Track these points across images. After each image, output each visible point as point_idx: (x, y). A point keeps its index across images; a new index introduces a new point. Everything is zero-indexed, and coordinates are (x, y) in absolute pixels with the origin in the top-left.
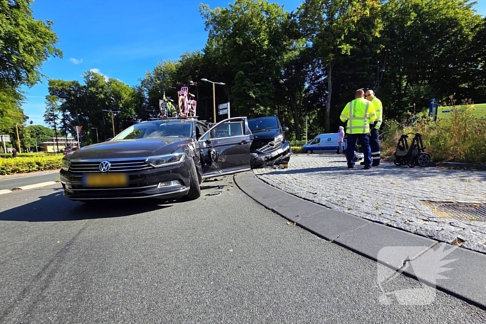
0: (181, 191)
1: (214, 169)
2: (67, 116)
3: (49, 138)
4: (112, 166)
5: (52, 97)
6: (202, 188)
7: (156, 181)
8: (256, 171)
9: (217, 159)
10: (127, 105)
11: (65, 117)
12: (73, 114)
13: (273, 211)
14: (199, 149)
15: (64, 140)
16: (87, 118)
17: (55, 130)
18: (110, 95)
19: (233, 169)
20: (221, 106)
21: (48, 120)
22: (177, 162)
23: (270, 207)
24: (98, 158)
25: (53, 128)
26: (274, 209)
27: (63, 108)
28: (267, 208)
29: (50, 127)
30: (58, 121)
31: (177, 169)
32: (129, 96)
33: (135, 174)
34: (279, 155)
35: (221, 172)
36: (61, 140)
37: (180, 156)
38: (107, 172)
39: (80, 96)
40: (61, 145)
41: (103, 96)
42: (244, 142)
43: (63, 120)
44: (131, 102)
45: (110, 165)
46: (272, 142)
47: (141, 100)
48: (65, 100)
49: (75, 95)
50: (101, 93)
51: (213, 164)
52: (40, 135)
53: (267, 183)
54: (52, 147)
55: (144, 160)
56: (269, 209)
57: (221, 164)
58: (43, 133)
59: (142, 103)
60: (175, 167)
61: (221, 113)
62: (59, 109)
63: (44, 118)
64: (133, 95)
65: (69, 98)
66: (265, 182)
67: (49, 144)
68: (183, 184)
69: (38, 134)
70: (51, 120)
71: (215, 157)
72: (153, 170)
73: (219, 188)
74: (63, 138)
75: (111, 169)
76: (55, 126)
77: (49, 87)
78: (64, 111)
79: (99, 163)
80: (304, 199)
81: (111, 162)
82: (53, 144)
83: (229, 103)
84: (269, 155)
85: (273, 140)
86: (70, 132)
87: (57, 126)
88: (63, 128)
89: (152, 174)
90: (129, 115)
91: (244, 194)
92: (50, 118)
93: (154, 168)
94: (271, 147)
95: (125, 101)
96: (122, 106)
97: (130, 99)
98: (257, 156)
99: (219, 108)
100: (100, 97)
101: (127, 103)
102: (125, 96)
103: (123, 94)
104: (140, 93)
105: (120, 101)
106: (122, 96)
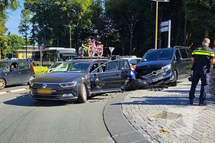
2: (36, 27)
3: (21, 46)
5: (26, 11)
7: (62, 93)
10: (85, 17)
11: (35, 28)
12: (40, 25)
14: (90, 78)
15: (32, 48)
16: (51, 29)
17: (26, 39)
18: (72, 8)
20: (163, 24)
21: (21, 31)
25: (25, 38)
27: (33, 21)
29: (22, 37)
30: (29, 32)
31: (72, 89)
32: (88, 8)
34: (159, 81)
35: (102, 91)
36: (30, 48)
37: (74, 83)
39: (47, 9)
40: (29, 52)
41: (65, 8)
42: (117, 74)
43: (33, 31)
44: (89, 14)
45: (46, 85)
47: (98, 12)
48: (35, 14)
49: (43, 9)
50: (64, 6)
52: (15, 44)
53: (124, 99)
54: (22, 54)
55: (58, 85)
57: (102, 87)
58: (16, 42)
59: (99, 15)
61: (162, 30)
62: (30, 21)
63: (19, 29)
64: (91, 7)
65: (39, 12)
67: (20, 52)
68: (74, 95)
69: (12, 43)
70: (24, 30)
71: (98, 83)
73: (100, 100)
74: (31, 46)
75: (46, 87)
76: (26, 36)
77: (24, 2)
78: (34, 23)
81: (47, 85)
82: (23, 52)
83: (170, 21)
84: (150, 81)
85: (160, 69)
86: (37, 41)
87: (28, 36)
88: (32, 37)
89: (61, 90)
90: (86, 27)
91: (106, 103)
92: (23, 29)
93: (62, 88)
94: (153, 75)
95: (84, 13)
96: (81, 17)
97: (89, 11)
98: (141, 81)
99: (161, 26)
100: (63, 9)
101: (86, 15)
102: (85, 8)
103: (83, 6)
104: (98, 5)
105: (80, 13)
106: (82, 8)
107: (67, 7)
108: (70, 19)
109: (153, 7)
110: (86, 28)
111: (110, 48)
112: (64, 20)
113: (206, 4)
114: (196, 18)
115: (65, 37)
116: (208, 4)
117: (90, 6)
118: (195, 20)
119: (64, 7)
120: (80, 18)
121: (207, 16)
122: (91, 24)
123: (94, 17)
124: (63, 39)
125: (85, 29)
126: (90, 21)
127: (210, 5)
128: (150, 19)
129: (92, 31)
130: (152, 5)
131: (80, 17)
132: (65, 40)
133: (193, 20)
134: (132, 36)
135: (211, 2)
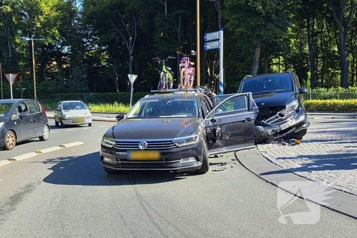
0: (196, 166)
1: (217, 147)
4: (148, 145)
6: (211, 164)
7: (179, 157)
8: (261, 147)
9: (222, 136)
13: (272, 184)
14: (206, 128)
19: (236, 146)
20: (209, 36)
22: (194, 142)
23: (270, 181)
24: (137, 138)
26: (273, 182)
28: (267, 182)
31: (194, 148)
33: (165, 151)
34: (291, 128)
35: (225, 149)
37: (196, 138)
38: (145, 150)
41: (9, 9)
42: (249, 119)
45: (147, 144)
46: (283, 112)
51: (218, 142)
53: (271, 162)
55: (171, 141)
56: (269, 183)
57: (225, 142)
60: (192, 147)
61: (209, 46)
66: (269, 160)
68: (198, 160)
71: (220, 135)
72: (178, 148)
73: (222, 165)
75: (147, 147)
79: (139, 142)
80: (299, 176)
81: (147, 142)
83: (222, 32)
84: (277, 128)
85: (284, 107)
89: (177, 152)
90: (50, 41)
91: (247, 171)
93: (178, 147)
94: (280, 118)
95: (45, 18)
96: (41, 25)
97: (54, 14)
98: (263, 129)
99: (206, 39)
100: (4, 9)
101: (49, 20)
102: (46, 9)
103: (43, 5)
104: (69, 4)
105: (38, 18)
106: (40, 8)
107: (12, 7)
108: (17, 27)
109: (167, 10)
110: (49, 43)
111: (129, 76)
112: (7, 29)
113: (257, 6)
114: (243, 28)
115: (10, 60)
116: (261, 7)
117: (56, 6)
118: (243, 32)
119: (6, 6)
120: (38, 26)
121: (259, 25)
122: (59, 36)
123: (62, 24)
124: (6, 62)
125: (47, 44)
126: (57, 31)
127: (262, 8)
128: (165, 29)
129: (60, 48)
130: (166, 6)
131: (39, 23)
132: (11, 65)
133: (239, 31)
134: (132, 57)
135: (264, 5)
